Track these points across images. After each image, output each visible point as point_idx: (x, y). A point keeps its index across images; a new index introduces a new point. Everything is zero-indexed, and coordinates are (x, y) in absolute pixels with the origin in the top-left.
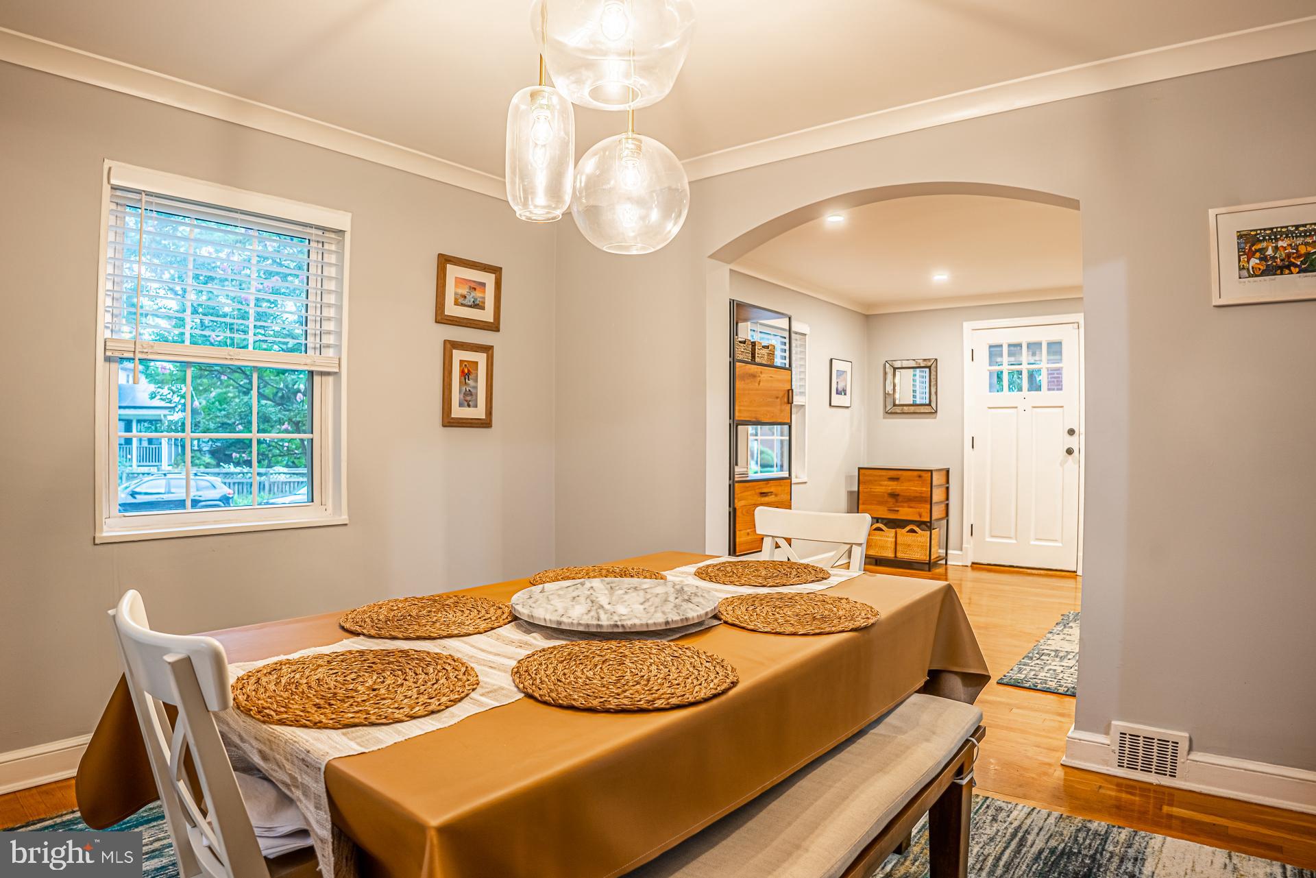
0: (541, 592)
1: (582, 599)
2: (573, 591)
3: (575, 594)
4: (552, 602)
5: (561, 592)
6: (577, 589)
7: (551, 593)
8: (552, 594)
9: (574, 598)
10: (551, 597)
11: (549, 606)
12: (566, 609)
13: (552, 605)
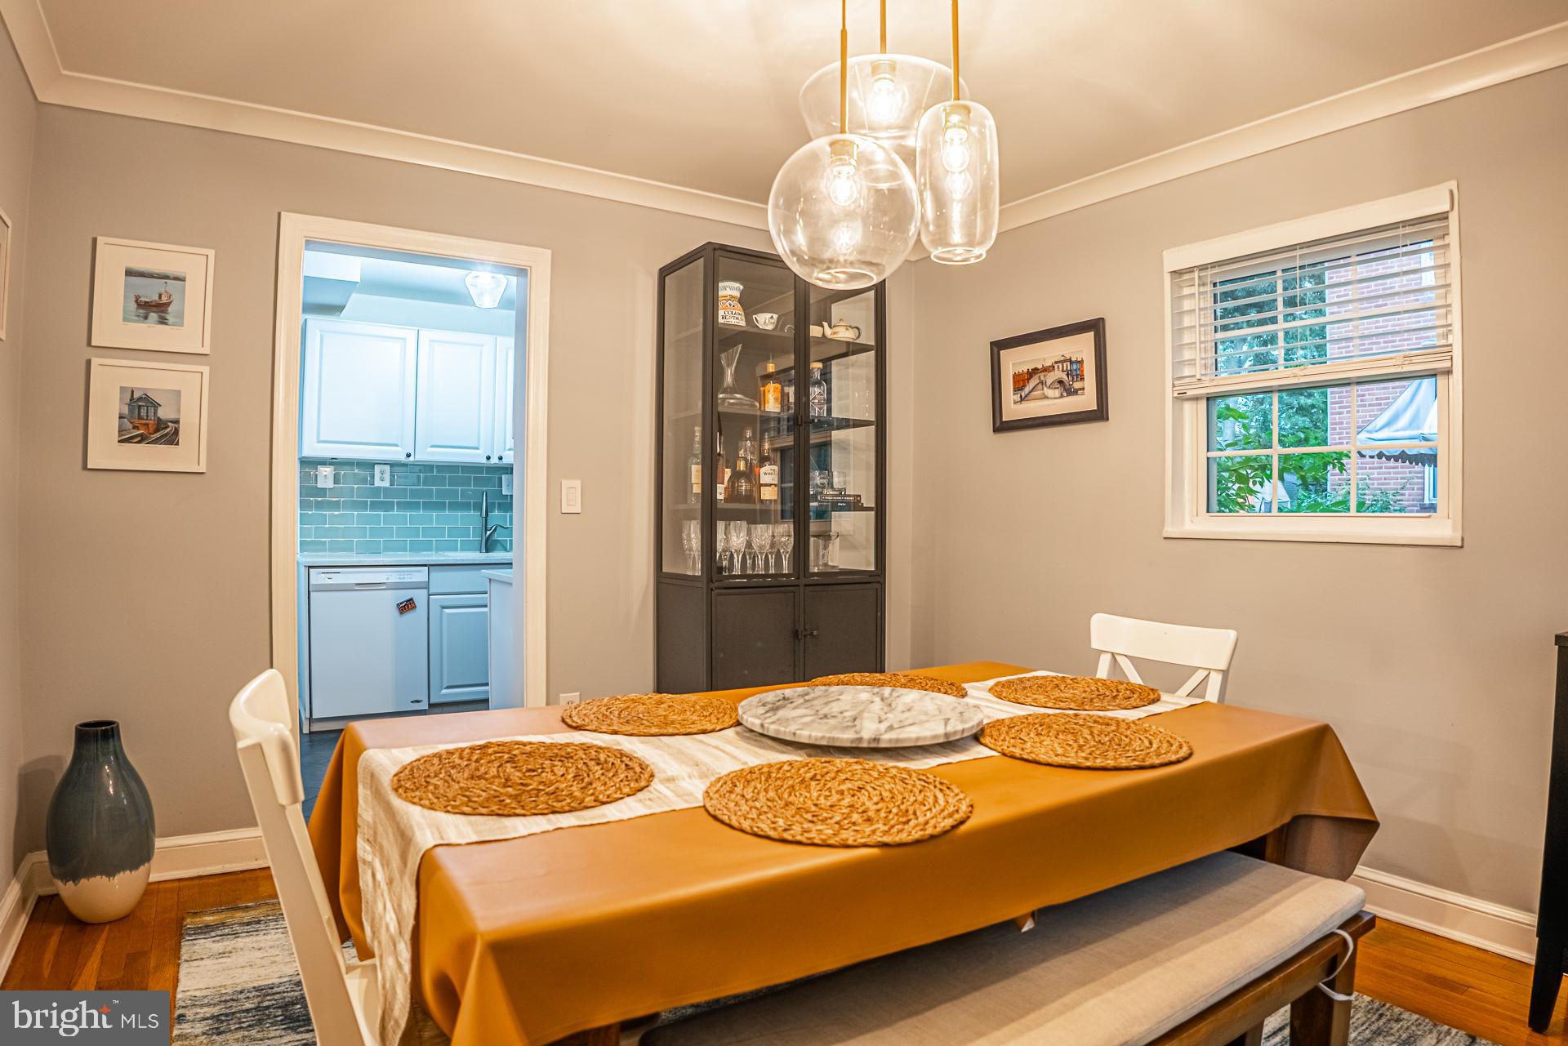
0: (949, 719)
1: (900, 708)
2: (907, 718)
3: (907, 714)
4: (936, 707)
5: (923, 718)
6: (901, 721)
7: (937, 718)
8: (935, 716)
9: (909, 710)
10: (937, 713)
11: (939, 703)
12: (921, 699)
13: (936, 704)
